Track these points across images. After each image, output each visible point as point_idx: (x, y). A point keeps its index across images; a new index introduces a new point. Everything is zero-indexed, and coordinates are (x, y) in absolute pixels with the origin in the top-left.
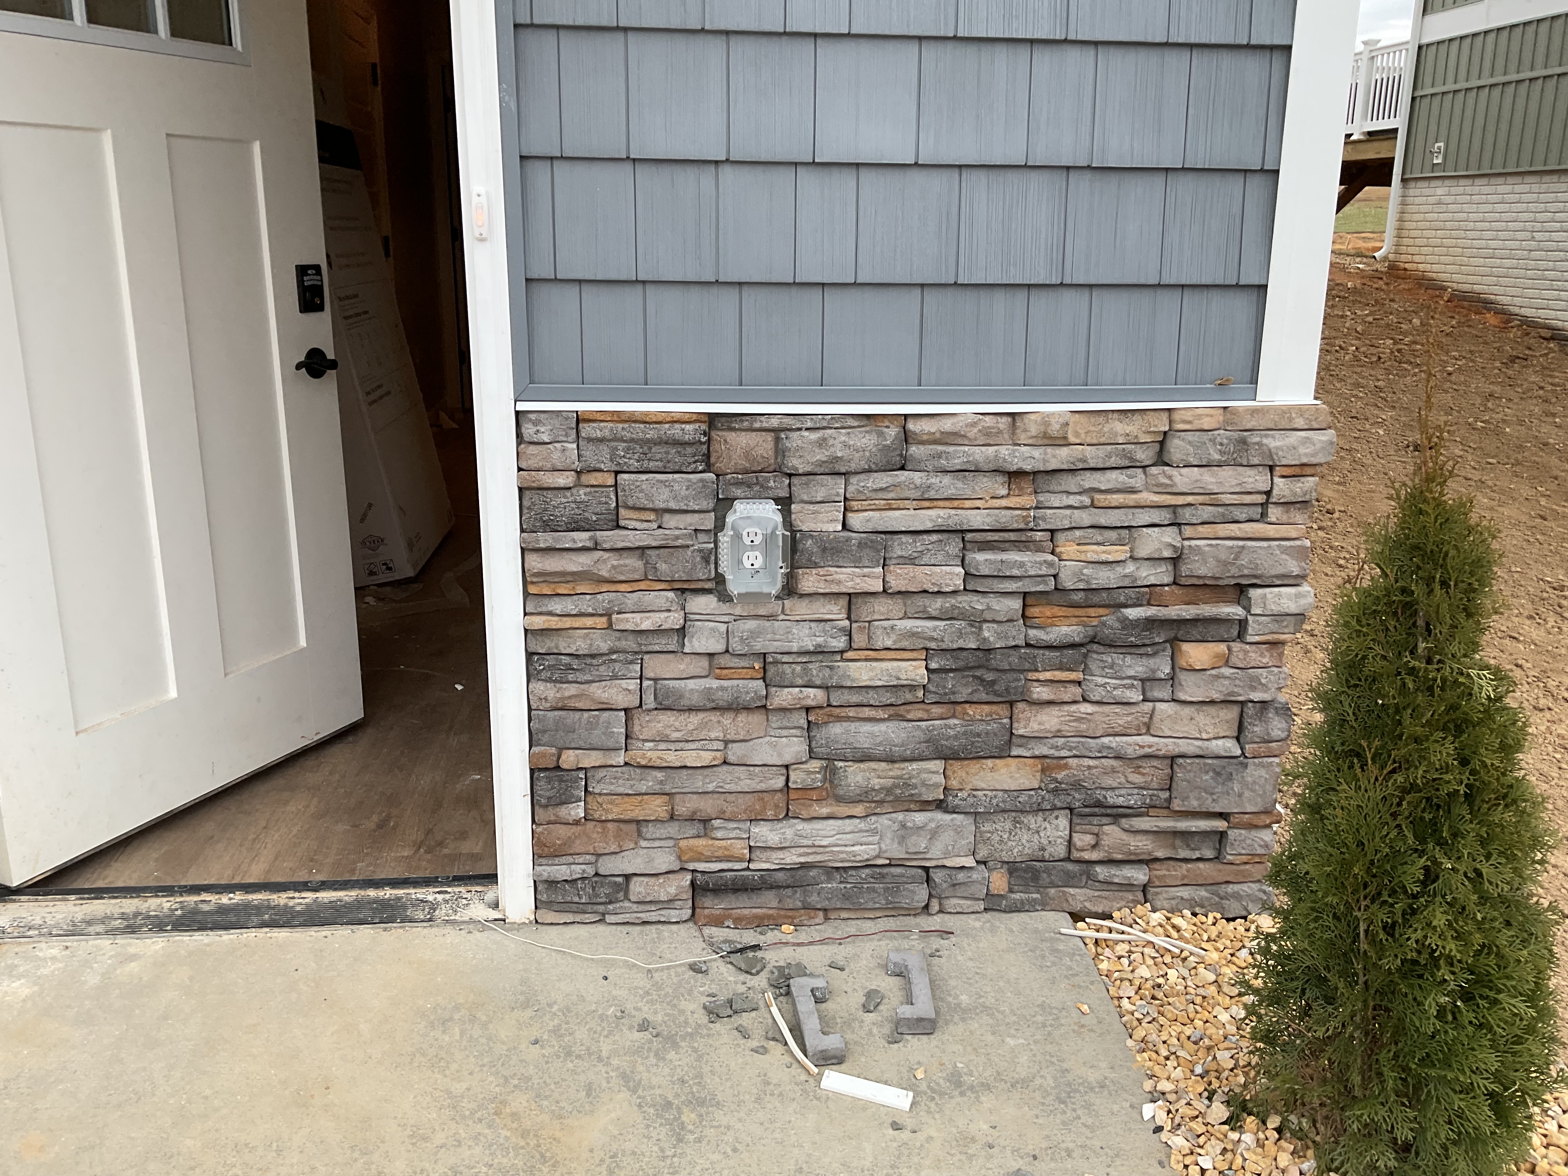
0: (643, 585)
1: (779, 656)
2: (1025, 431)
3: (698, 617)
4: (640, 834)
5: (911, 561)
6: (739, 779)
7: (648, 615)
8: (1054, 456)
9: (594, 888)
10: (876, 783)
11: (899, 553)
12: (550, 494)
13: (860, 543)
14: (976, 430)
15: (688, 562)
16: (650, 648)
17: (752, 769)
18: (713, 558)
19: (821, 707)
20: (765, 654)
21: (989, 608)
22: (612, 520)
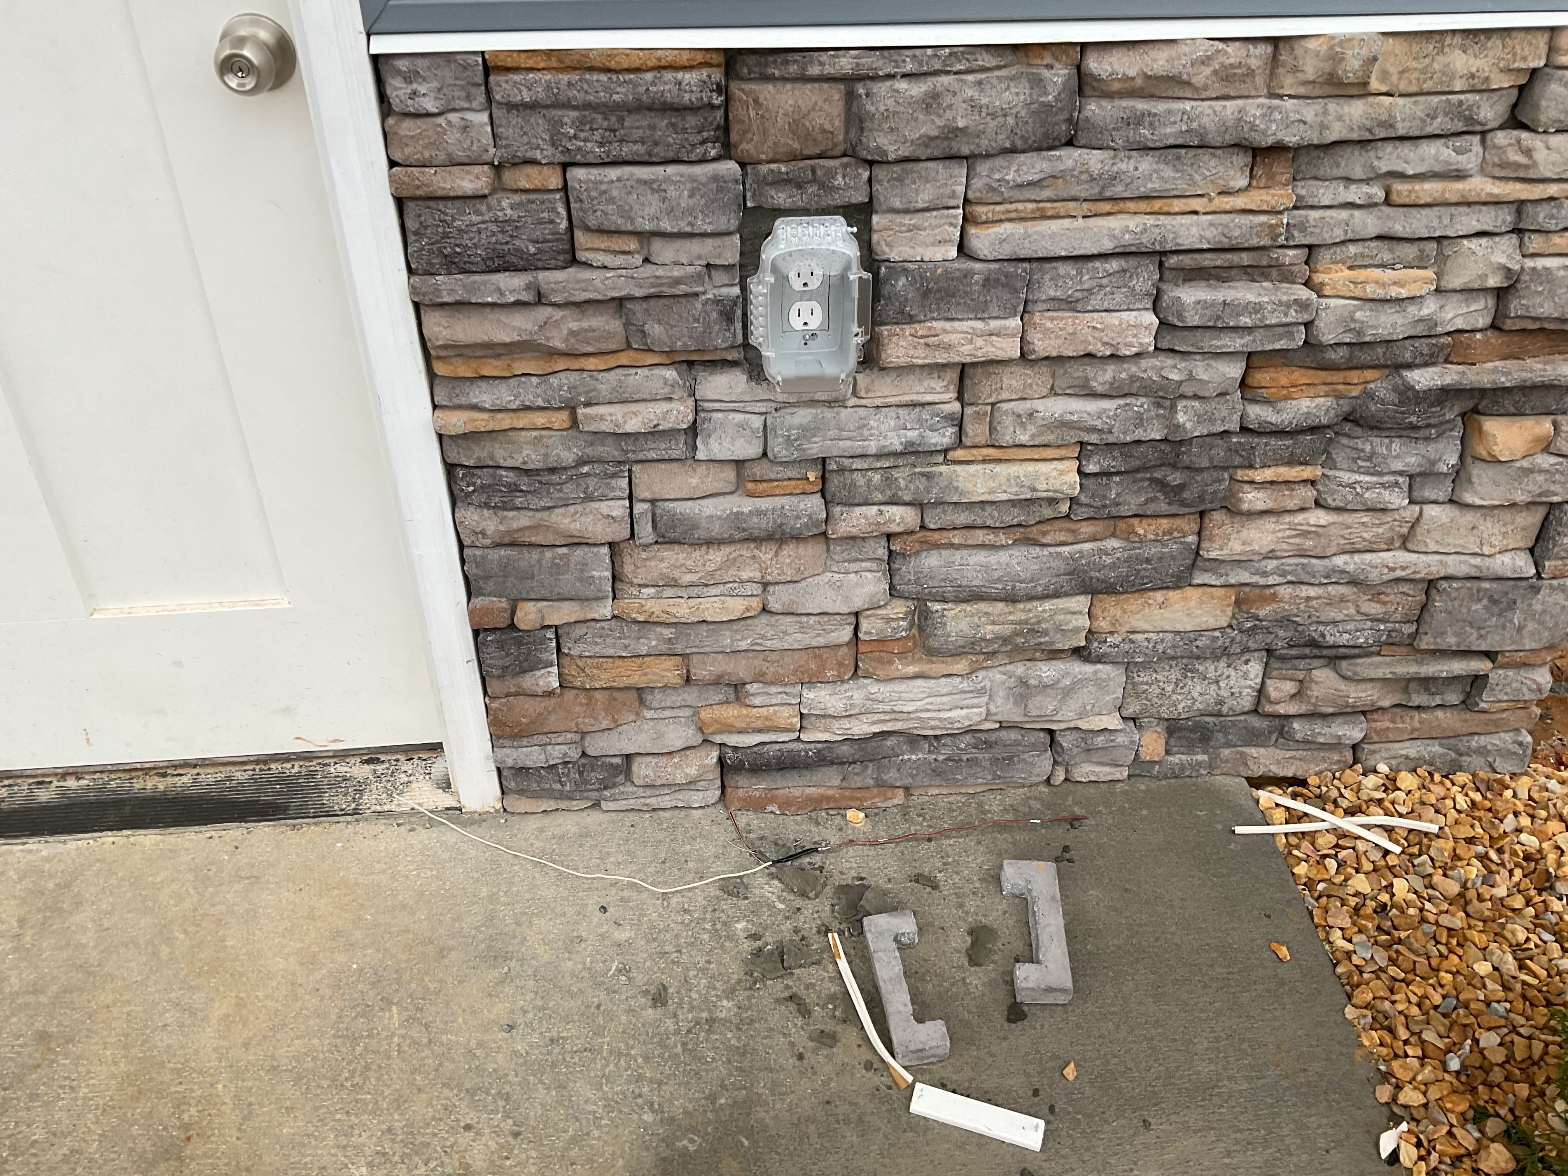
0: (624, 359)
1: (847, 462)
2: (1295, 70)
3: (717, 405)
4: (642, 701)
5: (1070, 304)
6: (785, 633)
7: (634, 407)
8: (1340, 118)
9: (581, 774)
10: (988, 630)
11: (1052, 293)
12: (450, 209)
13: (987, 280)
14: (1208, 71)
15: (697, 320)
16: (641, 456)
17: (805, 619)
18: (739, 312)
19: (912, 532)
20: (824, 459)
21: (1191, 378)
22: (563, 252)
